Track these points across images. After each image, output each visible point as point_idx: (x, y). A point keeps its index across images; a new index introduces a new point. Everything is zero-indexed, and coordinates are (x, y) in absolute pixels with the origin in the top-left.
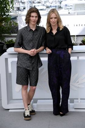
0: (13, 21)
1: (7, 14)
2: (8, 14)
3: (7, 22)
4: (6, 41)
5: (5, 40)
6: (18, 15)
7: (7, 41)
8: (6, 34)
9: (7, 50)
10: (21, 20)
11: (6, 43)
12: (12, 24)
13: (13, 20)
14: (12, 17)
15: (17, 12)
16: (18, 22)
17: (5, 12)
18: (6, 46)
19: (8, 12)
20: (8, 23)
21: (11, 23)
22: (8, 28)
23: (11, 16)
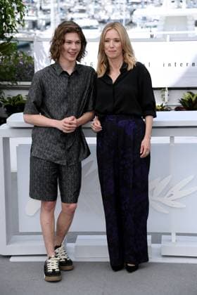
0: (22, 53)
1: (8, 35)
2: (12, 37)
3: (9, 55)
4: (5, 98)
5: (2, 94)
6: (33, 38)
7: (8, 98)
8: (6, 83)
9: (7, 120)
10: (41, 51)
11: (5, 102)
12: (19, 58)
13: (22, 50)
14: (20, 43)
15: (32, 31)
16: (35, 54)
17: (4, 32)
18: (5, 109)
19: (12, 32)
20: (10, 58)
21: (17, 56)
22: (11, 69)
23: (17, 40)
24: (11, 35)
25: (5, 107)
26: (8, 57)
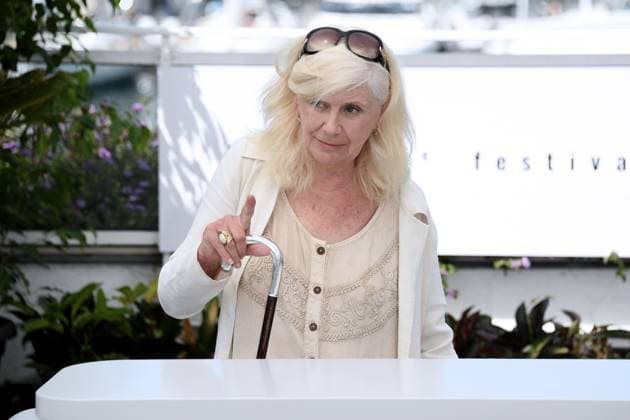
0: (110, 111)
1: (50, 43)
3: (54, 123)
4: (32, 300)
5: (20, 286)
6: (157, 51)
7: (44, 301)
8: (34, 237)
9: (40, 393)
11: (28, 315)
12: (96, 135)
13: (110, 100)
14: (103, 72)
15: (146, 22)
16: (160, 113)
17: (33, 28)
18: (30, 348)
20: (57, 131)
21: (87, 124)
22: (63, 175)
23: (86, 59)
24: (61, 40)
25: (28, 337)
26: (49, 131)
